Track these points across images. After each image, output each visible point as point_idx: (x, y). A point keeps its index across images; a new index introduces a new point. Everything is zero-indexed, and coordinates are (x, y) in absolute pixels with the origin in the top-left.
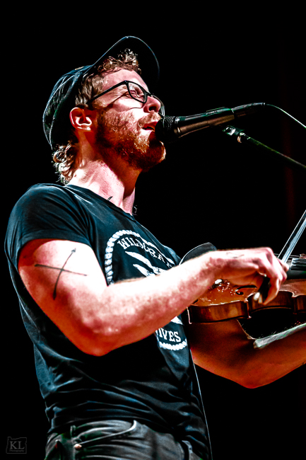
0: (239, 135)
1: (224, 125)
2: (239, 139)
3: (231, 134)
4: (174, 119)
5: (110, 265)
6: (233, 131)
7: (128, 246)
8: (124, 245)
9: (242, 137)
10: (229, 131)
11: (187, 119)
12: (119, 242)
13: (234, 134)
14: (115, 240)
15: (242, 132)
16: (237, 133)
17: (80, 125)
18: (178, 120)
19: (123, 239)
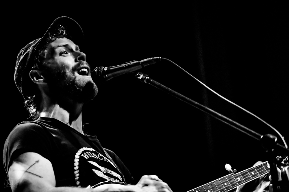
0: (145, 78)
1: (136, 72)
2: (145, 81)
3: (140, 78)
4: (103, 69)
5: (77, 170)
6: (142, 76)
7: (88, 157)
8: (86, 157)
9: (147, 80)
10: (139, 76)
11: (112, 68)
12: (82, 155)
13: (142, 78)
14: (80, 154)
15: (147, 76)
16: (144, 77)
17: (37, 80)
18: (106, 69)
19: (85, 153)
